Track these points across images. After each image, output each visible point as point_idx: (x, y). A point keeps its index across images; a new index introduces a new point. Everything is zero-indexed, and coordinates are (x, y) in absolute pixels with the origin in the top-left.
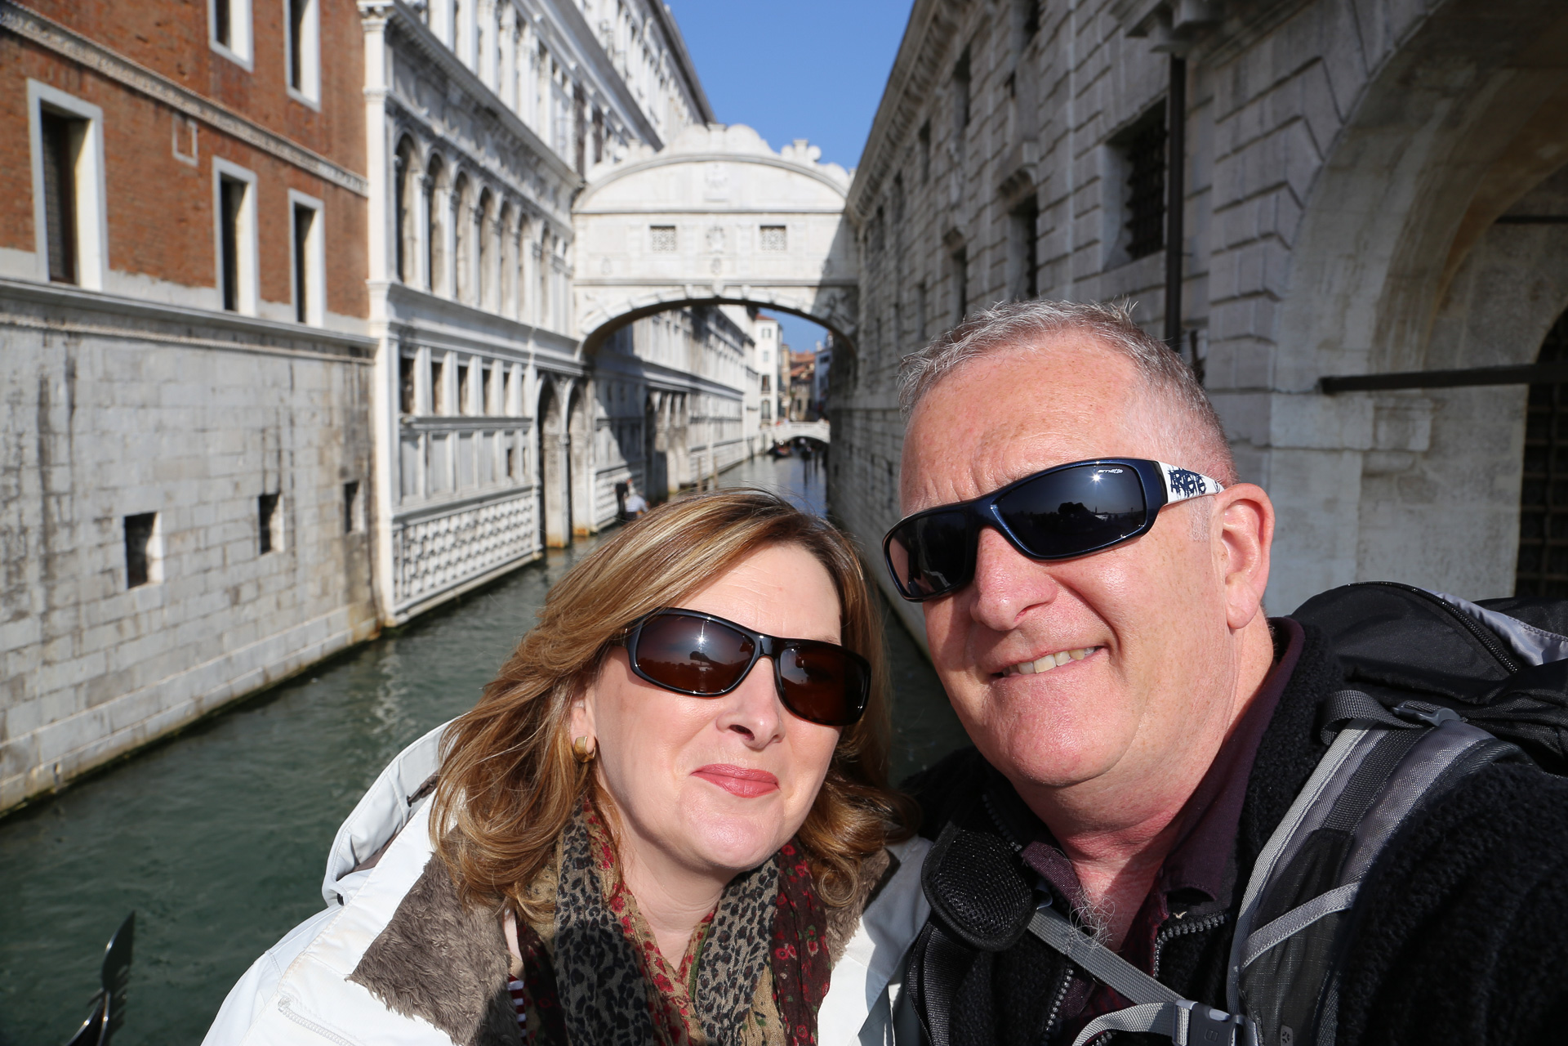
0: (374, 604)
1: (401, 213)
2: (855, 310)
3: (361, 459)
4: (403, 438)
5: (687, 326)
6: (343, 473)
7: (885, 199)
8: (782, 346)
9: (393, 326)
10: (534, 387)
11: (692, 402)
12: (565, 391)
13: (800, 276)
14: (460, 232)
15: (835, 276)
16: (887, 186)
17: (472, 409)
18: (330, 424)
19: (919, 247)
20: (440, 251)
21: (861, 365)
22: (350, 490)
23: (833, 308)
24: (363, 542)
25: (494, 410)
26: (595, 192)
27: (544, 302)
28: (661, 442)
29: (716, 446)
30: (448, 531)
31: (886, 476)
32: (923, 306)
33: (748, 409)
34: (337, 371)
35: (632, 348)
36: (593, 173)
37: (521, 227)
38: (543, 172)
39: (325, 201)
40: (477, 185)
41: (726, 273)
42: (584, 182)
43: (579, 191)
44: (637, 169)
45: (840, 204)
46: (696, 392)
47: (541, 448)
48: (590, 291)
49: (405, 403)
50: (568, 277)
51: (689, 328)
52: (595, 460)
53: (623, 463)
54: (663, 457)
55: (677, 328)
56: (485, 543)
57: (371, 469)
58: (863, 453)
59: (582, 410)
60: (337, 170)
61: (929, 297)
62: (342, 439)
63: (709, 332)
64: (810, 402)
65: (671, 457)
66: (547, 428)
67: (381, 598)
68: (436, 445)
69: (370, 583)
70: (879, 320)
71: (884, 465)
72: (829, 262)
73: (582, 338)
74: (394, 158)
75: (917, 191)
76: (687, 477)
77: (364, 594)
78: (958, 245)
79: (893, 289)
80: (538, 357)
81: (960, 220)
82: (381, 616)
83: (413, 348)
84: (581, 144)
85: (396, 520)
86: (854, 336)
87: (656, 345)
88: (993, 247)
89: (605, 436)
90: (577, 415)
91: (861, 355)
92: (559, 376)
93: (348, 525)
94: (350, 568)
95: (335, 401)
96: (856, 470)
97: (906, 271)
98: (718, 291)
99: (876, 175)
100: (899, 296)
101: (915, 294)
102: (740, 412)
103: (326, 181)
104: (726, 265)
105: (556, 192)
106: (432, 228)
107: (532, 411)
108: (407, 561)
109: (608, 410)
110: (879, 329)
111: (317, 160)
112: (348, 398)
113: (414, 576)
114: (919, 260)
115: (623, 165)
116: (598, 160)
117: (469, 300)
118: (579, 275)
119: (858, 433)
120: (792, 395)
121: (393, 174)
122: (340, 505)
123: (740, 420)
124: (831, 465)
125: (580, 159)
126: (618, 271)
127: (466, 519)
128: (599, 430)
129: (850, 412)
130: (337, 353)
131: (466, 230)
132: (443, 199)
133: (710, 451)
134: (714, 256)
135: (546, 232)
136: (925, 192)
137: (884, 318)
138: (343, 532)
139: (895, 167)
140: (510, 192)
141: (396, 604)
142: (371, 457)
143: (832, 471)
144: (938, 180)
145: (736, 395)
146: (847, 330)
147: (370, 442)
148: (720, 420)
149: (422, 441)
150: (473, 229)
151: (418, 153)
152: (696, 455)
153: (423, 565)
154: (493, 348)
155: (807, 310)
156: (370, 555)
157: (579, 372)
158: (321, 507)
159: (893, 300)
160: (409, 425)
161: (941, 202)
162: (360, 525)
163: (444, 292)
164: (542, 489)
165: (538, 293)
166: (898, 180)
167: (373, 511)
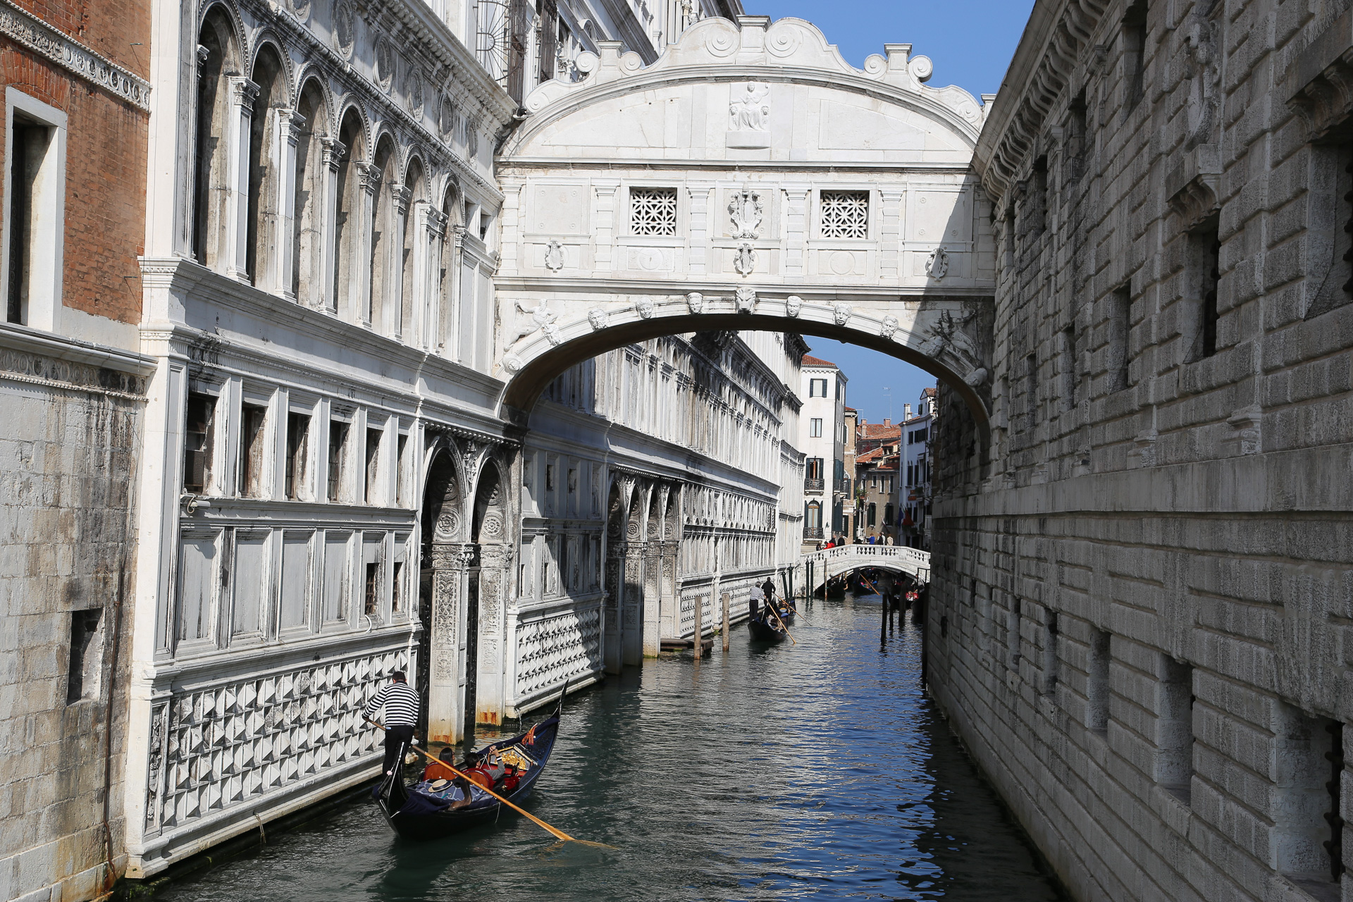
0: (107, 835)
1: (204, 143)
2: (987, 341)
3: (108, 569)
4: (184, 536)
5: (684, 366)
6: (72, 592)
7: (1053, 142)
8: (846, 412)
9: (178, 337)
10: (419, 459)
11: (689, 500)
12: (472, 468)
13: (890, 280)
14: (306, 186)
15: (949, 282)
16: (1055, 119)
17: (311, 490)
18: (56, 505)
19: (1118, 221)
20: (271, 213)
21: (995, 437)
22: (82, 624)
23: (947, 337)
24: (98, 720)
25: (350, 495)
26: (539, 127)
27: (444, 314)
28: (634, 568)
29: (725, 578)
30: (253, 704)
31: (1044, 634)
32: (1125, 327)
33: (783, 516)
34: (75, 410)
35: (593, 403)
36: (537, 97)
37: (410, 181)
38: (453, 90)
39: (71, 113)
40: (338, 103)
41: (763, 272)
42: (522, 111)
43: (513, 125)
44: (612, 90)
45: (964, 156)
46: (697, 482)
47: (426, 565)
48: (523, 298)
49: (193, 477)
50: (488, 272)
51: (688, 372)
52: (519, 592)
53: (568, 600)
54: (636, 593)
55: (667, 369)
56: (317, 730)
57: (124, 587)
58: (998, 593)
59: (501, 504)
60: (95, 60)
61: (1136, 310)
62: (75, 533)
63: (722, 378)
64: (889, 508)
65: (649, 592)
66: (439, 533)
67: (121, 824)
68: (245, 550)
69: (104, 795)
70: (1032, 357)
71: (1042, 615)
72: (941, 254)
73: (506, 378)
74: (195, 47)
75: (1116, 122)
76: (674, 631)
77: (90, 816)
78: (1199, 212)
79: (1064, 299)
80: (429, 405)
81: (1207, 164)
82: (117, 859)
83: (214, 378)
84: (518, 47)
85: (159, 682)
86: (985, 386)
87: (633, 396)
88: (1275, 209)
89: (537, 551)
90: (492, 511)
91: (996, 420)
92: (463, 441)
93: (74, 688)
94: (68, 769)
95: (68, 464)
96: (983, 625)
97: (1091, 267)
98: (746, 302)
99: (1034, 99)
100: (1074, 311)
101: (1108, 306)
102: (771, 522)
103: (76, 77)
104: (761, 260)
105: (472, 126)
106: (257, 174)
107: (413, 500)
108: (176, 756)
109: (546, 507)
110: (1033, 374)
111: (61, 40)
112: (92, 459)
113: (185, 786)
114: (1117, 244)
115: (589, 82)
116: (545, 76)
117: (315, 298)
118: (507, 269)
119: (987, 559)
120: (860, 496)
121: (193, 74)
122: (62, 648)
123: (768, 535)
124: (934, 617)
125: (515, 72)
126: (573, 265)
127: (287, 684)
128: (527, 540)
129: (974, 522)
130: (78, 381)
131: (317, 181)
132: (279, 127)
133: (717, 586)
134: (740, 243)
135: (452, 192)
136: (1133, 122)
137: (1045, 352)
138: (63, 700)
139: (1072, 84)
140: (394, 119)
141: (146, 838)
142: (125, 567)
143: (936, 627)
144: (1160, 98)
145: (764, 491)
146: (972, 376)
147: (126, 539)
148: (734, 534)
149: (219, 543)
150: (329, 180)
151: (240, 41)
152: (693, 592)
153: (203, 766)
154: (354, 386)
155: (901, 339)
156: (109, 746)
157: (500, 436)
158: (24, 652)
159: (1063, 319)
160: (198, 511)
161: (1167, 135)
162: (94, 689)
163: (274, 284)
164: (424, 638)
165: (435, 297)
166: (1079, 107)
167: (121, 664)
